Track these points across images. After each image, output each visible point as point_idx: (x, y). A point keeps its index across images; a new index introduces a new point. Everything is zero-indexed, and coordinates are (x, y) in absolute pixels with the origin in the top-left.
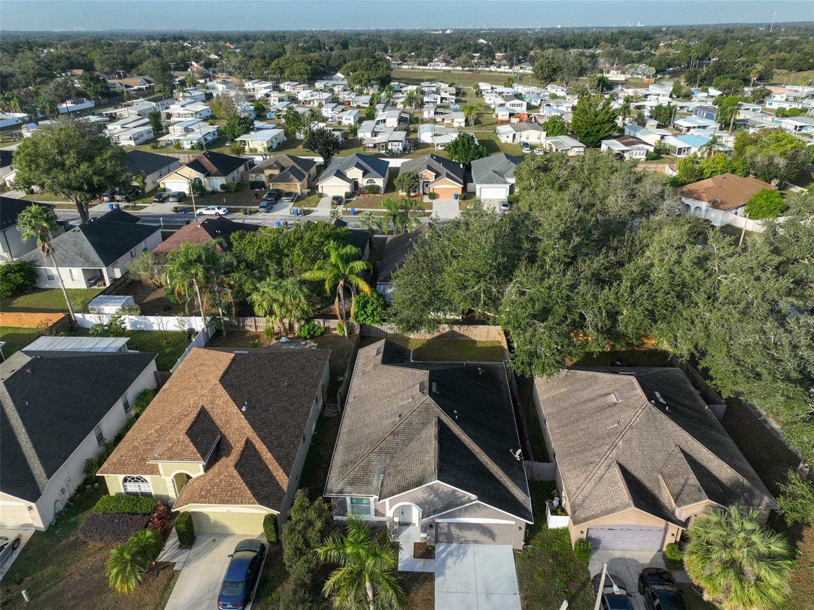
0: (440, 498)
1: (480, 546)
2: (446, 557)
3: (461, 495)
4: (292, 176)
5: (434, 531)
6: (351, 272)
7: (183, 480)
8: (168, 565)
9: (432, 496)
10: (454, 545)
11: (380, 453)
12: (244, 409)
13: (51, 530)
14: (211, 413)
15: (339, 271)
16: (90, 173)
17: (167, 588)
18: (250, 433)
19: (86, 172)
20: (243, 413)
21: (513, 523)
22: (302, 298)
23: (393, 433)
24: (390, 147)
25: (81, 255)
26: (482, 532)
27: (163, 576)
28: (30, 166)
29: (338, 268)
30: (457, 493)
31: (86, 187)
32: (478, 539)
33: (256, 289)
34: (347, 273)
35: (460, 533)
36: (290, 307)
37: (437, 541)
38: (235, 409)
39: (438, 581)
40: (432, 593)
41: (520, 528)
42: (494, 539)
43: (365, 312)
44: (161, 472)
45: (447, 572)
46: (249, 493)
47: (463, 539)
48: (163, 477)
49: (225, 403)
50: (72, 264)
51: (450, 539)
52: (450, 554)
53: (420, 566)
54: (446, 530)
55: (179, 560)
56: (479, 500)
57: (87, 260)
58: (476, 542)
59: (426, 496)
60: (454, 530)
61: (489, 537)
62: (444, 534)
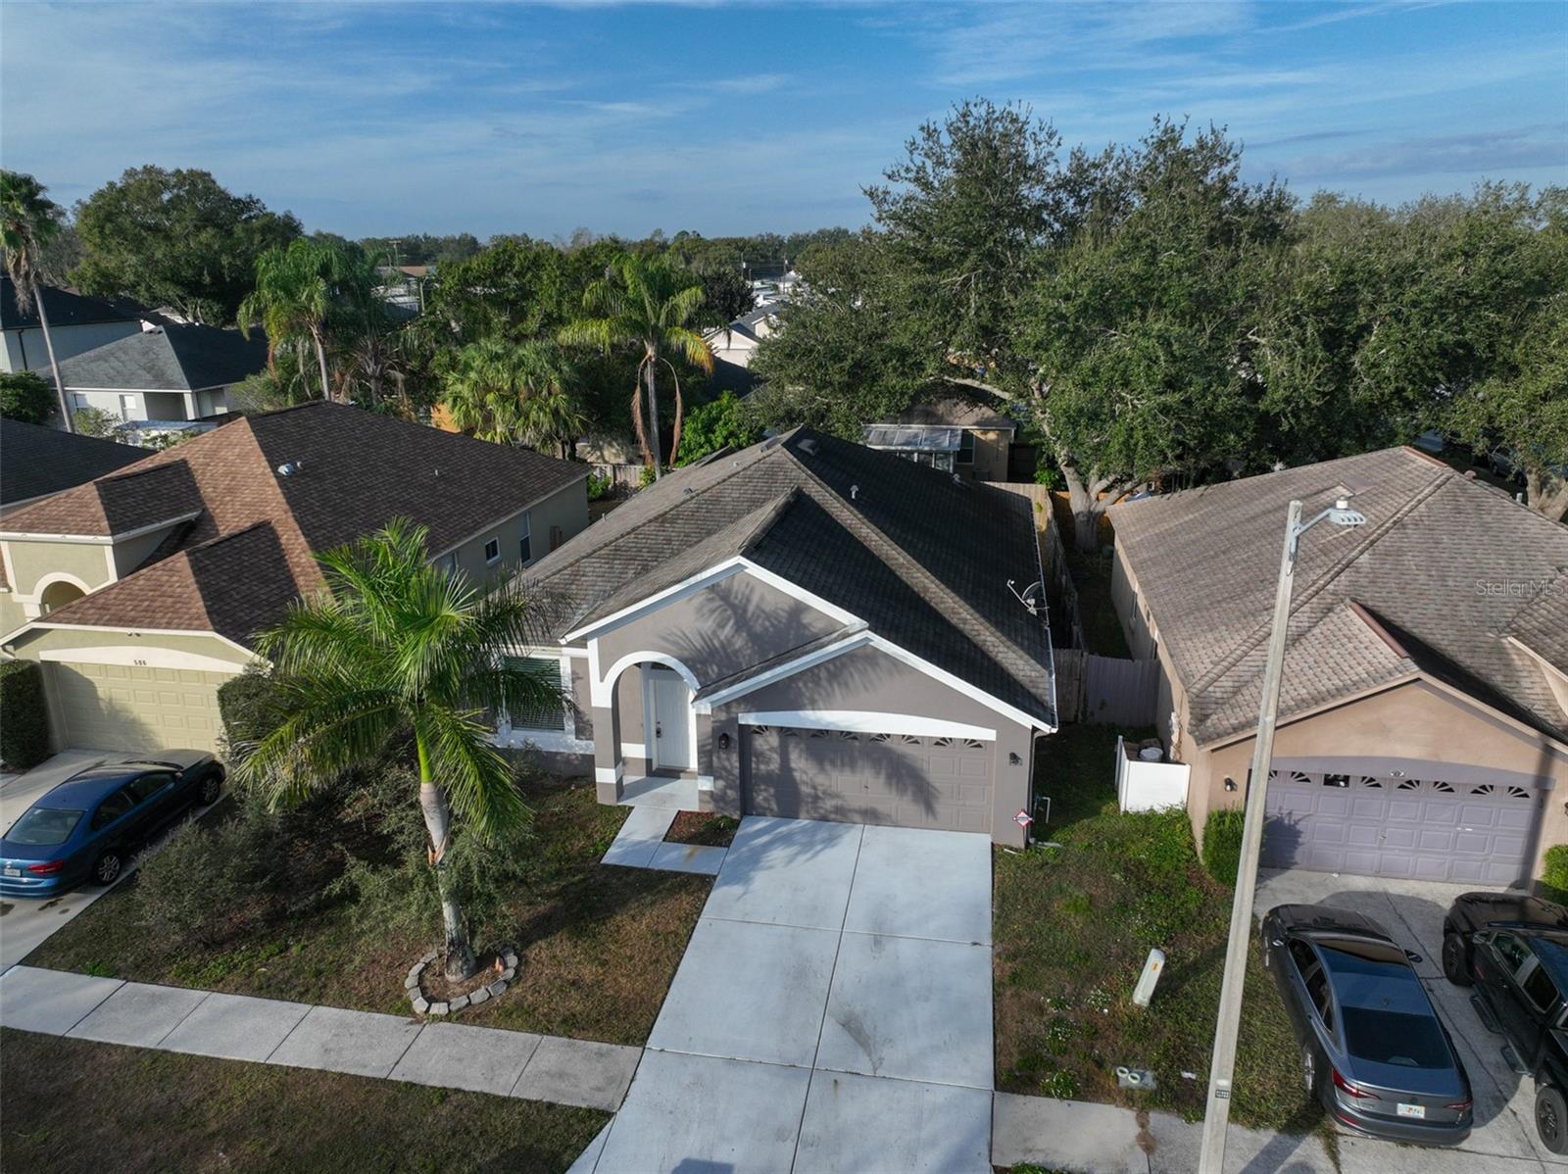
0: (754, 638)
1: (884, 832)
2: (766, 847)
3: (818, 626)
5: (734, 761)
9: (728, 629)
10: (803, 822)
12: (283, 469)
14: (198, 476)
15: (646, 319)
16: (216, 247)
19: (209, 246)
20: (278, 476)
21: (988, 735)
22: (556, 385)
23: (662, 519)
25: (149, 370)
26: (889, 777)
29: (643, 309)
30: (806, 619)
32: (881, 808)
34: (661, 324)
35: (820, 779)
36: (525, 405)
37: (748, 808)
39: (717, 895)
40: (690, 921)
41: (1014, 758)
42: (929, 808)
43: (709, 441)
44: (11, 581)
45: (760, 879)
46: (199, 605)
47: (829, 804)
48: (16, 597)
51: (789, 803)
52: (786, 840)
53: (678, 858)
54: (774, 766)
56: (869, 629)
57: (159, 378)
58: (872, 817)
59: (708, 625)
60: (801, 765)
61: (915, 801)
62: (768, 779)
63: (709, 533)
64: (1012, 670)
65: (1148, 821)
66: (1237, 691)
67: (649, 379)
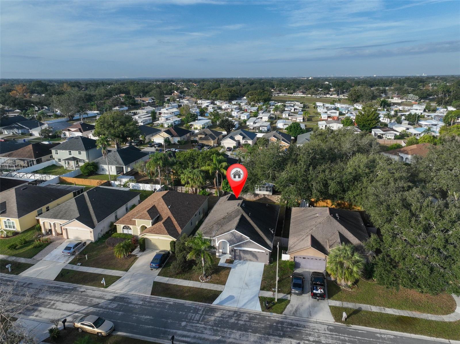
0: (236, 239)
1: (252, 262)
2: (237, 264)
3: (244, 238)
4: (210, 138)
5: (234, 253)
6: (221, 167)
7: (144, 228)
8: (134, 255)
9: (233, 237)
10: (242, 261)
11: (217, 225)
12: (169, 207)
13: (96, 242)
14: (157, 207)
15: (217, 167)
16: (124, 130)
17: (134, 261)
18: (170, 214)
19: (122, 130)
20: (169, 208)
21: (264, 251)
22: (201, 177)
23: (224, 218)
24: (261, 129)
25: (116, 161)
26: (252, 256)
27: (132, 258)
28: (101, 126)
29: (216, 165)
30: (243, 237)
31: (121, 136)
32: (252, 259)
33: (183, 173)
34: (220, 167)
35: (244, 256)
36: (195, 181)
37: (235, 259)
38: (166, 206)
39: (232, 270)
40: (229, 273)
41: (267, 254)
42: (257, 260)
43: (227, 186)
44: (137, 225)
45: (237, 268)
46: (166, 232)
47: (245, 259)
48: (137, 227)
49: (163, 204)
50: (112, 164)
51: (240, 258)
52: (240, 263)
53: (227, 265)
54: (239, 254)
55: (138, 255)
56: (250, 239)
57: (118, 163)
58: (250, 260)
59: (231, 237)
60: (242, 254)
61: (256, 258)
62: (238, 255)
63: (230, 221)
64: (268, 243)
65: (285, 261)
66: (294, 247)
67: (217, 176)
